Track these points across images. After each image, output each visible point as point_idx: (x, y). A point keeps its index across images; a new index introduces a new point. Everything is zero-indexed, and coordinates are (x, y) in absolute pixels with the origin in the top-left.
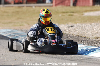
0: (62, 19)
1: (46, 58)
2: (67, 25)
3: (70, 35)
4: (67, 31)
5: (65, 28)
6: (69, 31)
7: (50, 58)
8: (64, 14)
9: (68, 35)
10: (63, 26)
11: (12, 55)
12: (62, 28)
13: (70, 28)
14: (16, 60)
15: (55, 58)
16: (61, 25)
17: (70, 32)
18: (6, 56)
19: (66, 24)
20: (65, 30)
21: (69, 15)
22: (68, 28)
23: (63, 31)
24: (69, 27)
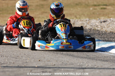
0: (94, 13)
1: (74, 58)
2: (100, 20)
3: (102, 32)
4: (99, 26)
5: (97, 24)
6: (102, 26)
7: (79, 58)
8: (96, 8)
9: (100, 31)
10: (95, 21)
11: (35, 55)
12: (93, 23)
13: (103, 23)
14: (40, 61)
15: (85, 58)
16: (92, 20)
17: (102, 28)
18: (29, 56)
19: (98, 19)
20: (97, 26)
21: (102, 9)
22: (100, 24)
23: (95, 27)
24: (101, 22)
